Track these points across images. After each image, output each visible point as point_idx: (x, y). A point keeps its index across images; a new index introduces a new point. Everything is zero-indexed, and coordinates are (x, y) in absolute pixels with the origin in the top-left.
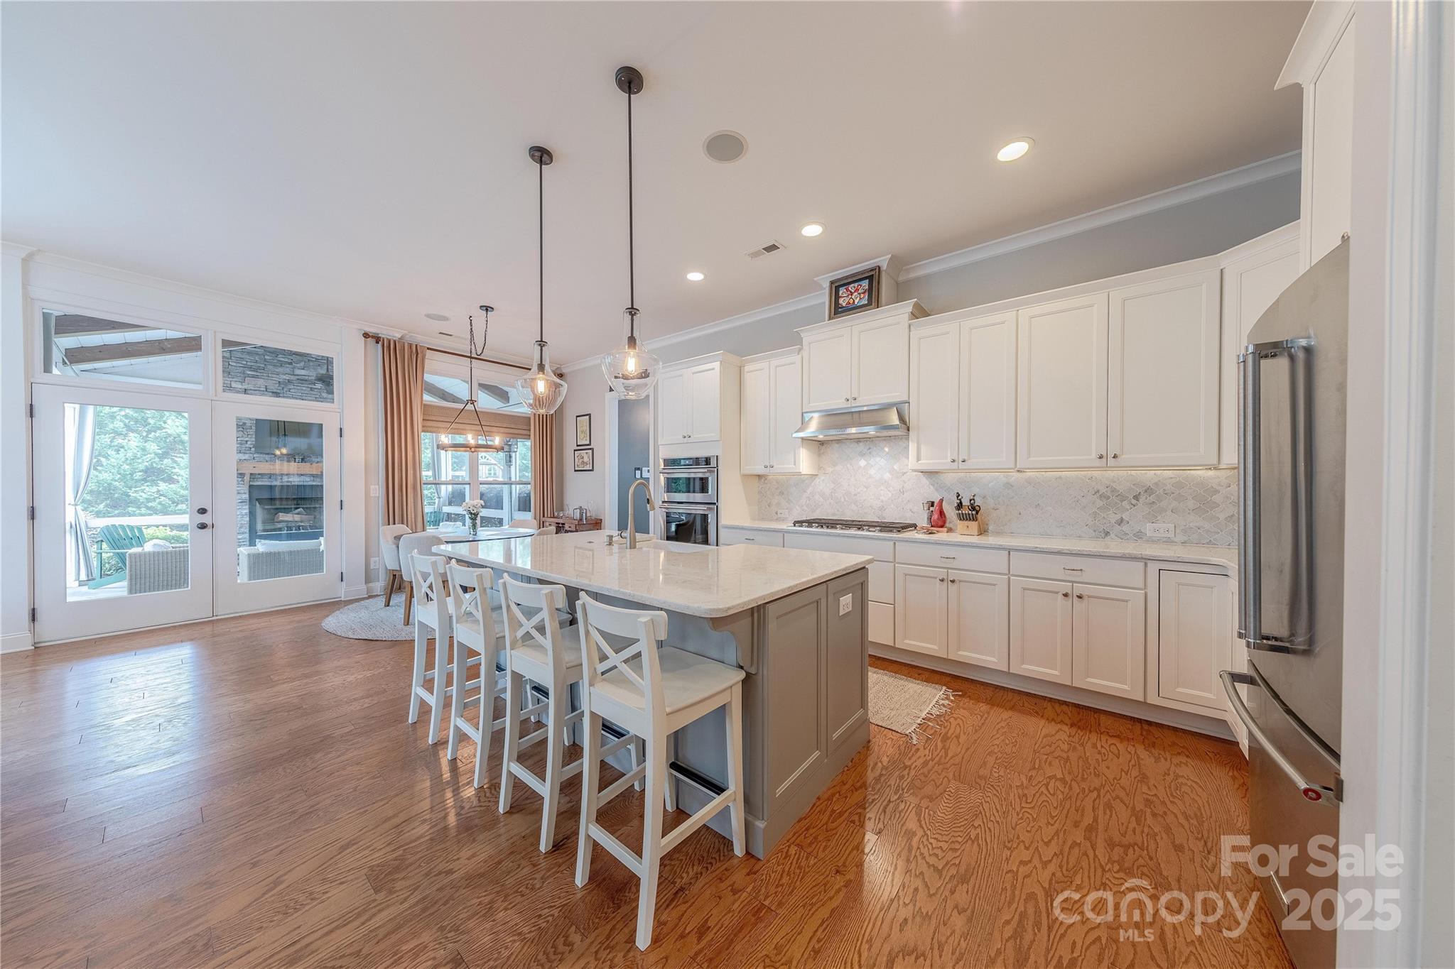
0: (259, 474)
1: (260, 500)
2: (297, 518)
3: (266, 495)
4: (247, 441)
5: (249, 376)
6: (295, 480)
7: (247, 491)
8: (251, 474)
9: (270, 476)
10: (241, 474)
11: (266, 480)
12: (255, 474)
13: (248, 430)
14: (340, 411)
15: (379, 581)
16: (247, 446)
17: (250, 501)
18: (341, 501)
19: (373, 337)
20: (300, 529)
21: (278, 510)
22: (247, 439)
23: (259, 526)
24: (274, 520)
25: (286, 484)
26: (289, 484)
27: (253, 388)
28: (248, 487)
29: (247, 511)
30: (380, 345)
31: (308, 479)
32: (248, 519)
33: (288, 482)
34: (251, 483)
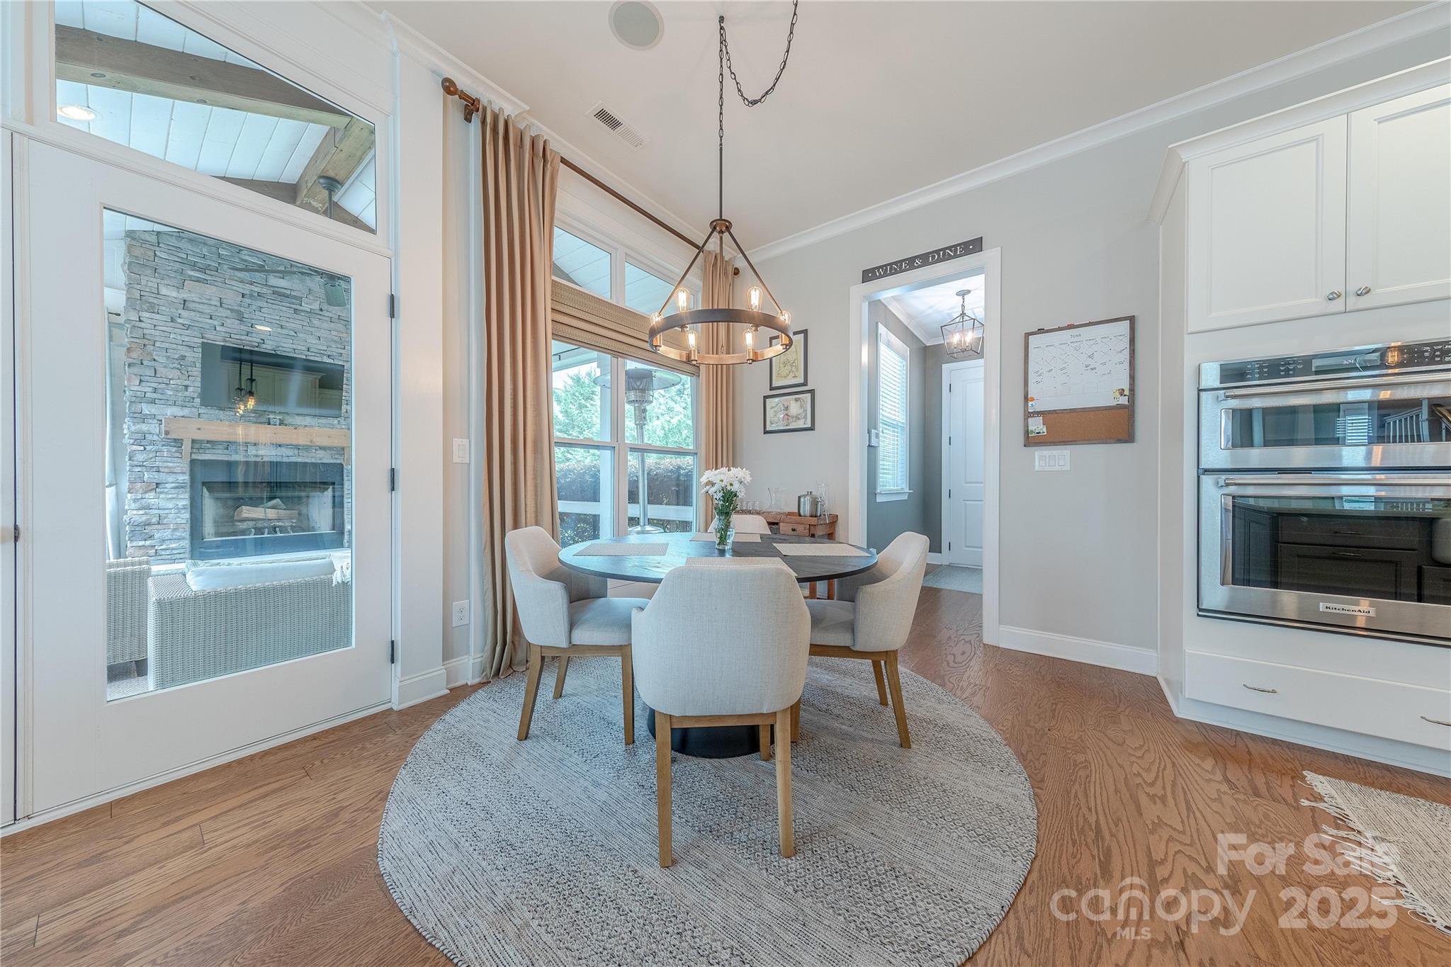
0: (208, 442)
1: (209, 485)
2: (272, 514)
3: (221, 477)
4: (186, 387)
5: (191, 278)
6: (268, 453)
7: (187, 469)
8: (193, 441)
9: (228, 445)
10: (175, 440)
11: (220, 452)
12: (201, 442)
13: (189, 369)
14: (390, 253)
15: (468, 653)
16: (187, 394)
17: (192, 486)
18: (393, 470)
19: (463, 96)
20: (276, 532)
21: (239, 502)
22: (186, 383)
23: (208, 528)
24: (233, 516)
25: (253, 459)
26: (259, 459)
27: (198, 300)
28: (188, 462)
29: (187, 502)
30: (475, 125)
31: (290, 452)
32: (187, 515)
33: (257, 456)
34: (194, 457)
